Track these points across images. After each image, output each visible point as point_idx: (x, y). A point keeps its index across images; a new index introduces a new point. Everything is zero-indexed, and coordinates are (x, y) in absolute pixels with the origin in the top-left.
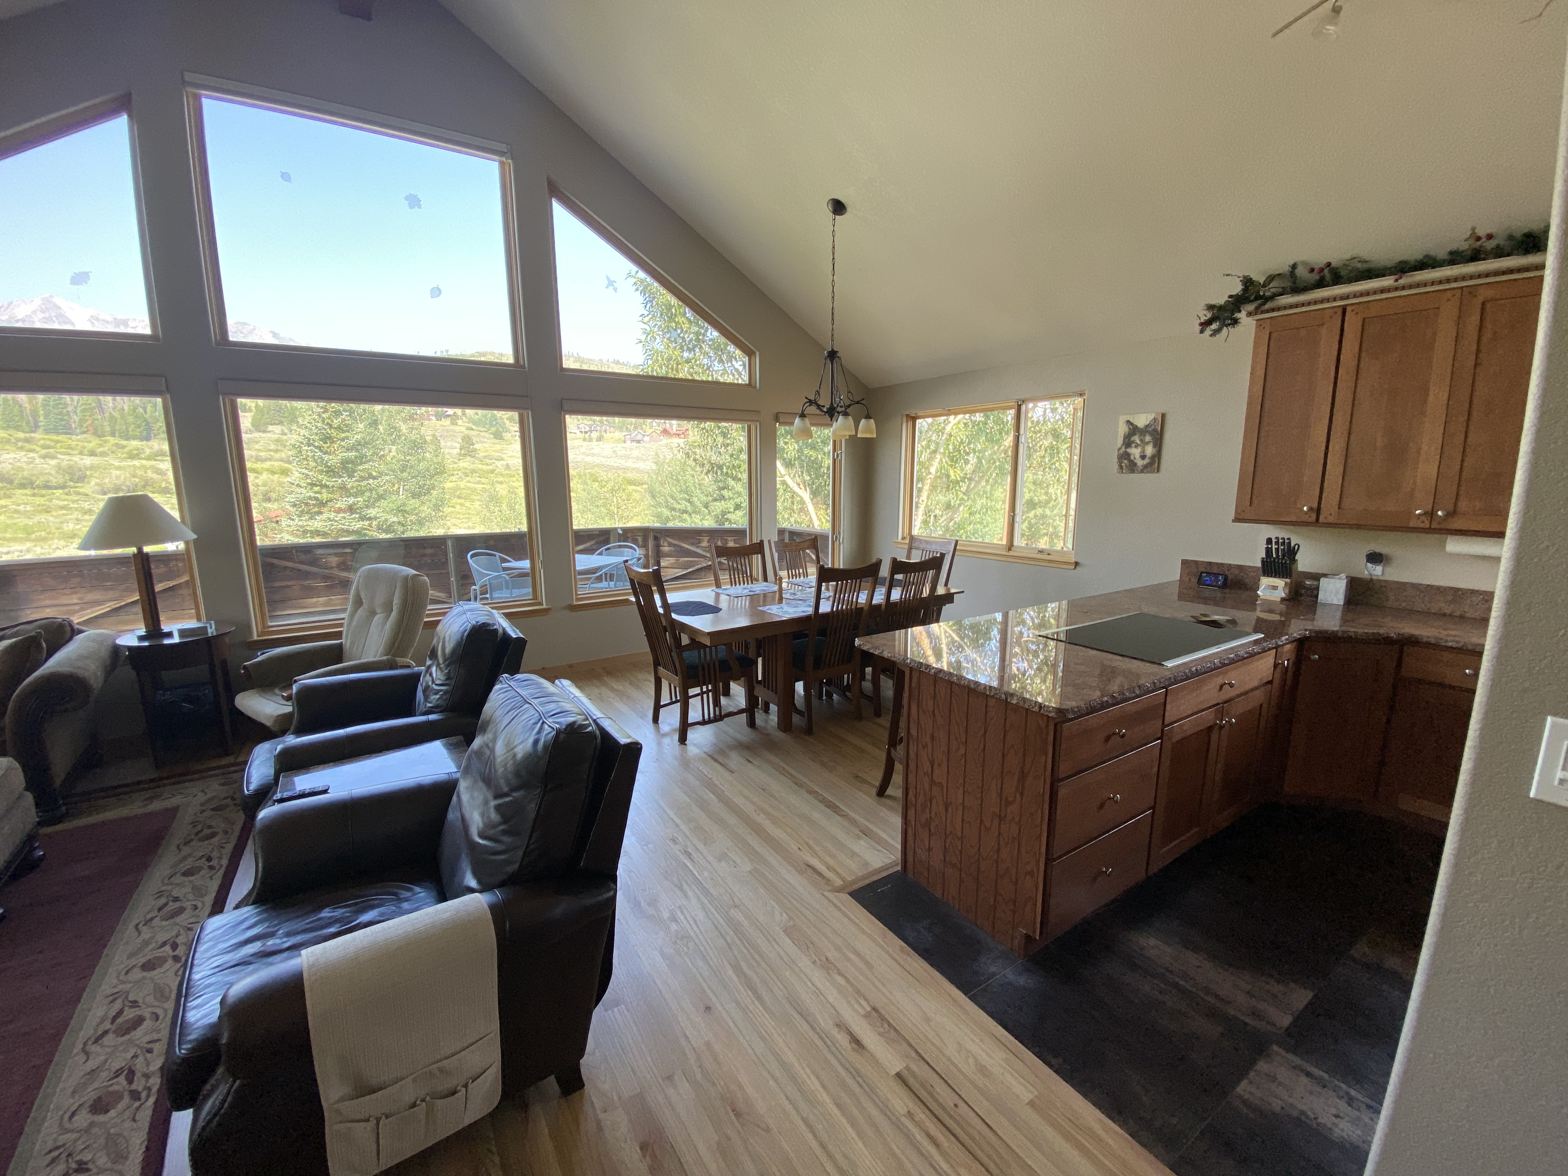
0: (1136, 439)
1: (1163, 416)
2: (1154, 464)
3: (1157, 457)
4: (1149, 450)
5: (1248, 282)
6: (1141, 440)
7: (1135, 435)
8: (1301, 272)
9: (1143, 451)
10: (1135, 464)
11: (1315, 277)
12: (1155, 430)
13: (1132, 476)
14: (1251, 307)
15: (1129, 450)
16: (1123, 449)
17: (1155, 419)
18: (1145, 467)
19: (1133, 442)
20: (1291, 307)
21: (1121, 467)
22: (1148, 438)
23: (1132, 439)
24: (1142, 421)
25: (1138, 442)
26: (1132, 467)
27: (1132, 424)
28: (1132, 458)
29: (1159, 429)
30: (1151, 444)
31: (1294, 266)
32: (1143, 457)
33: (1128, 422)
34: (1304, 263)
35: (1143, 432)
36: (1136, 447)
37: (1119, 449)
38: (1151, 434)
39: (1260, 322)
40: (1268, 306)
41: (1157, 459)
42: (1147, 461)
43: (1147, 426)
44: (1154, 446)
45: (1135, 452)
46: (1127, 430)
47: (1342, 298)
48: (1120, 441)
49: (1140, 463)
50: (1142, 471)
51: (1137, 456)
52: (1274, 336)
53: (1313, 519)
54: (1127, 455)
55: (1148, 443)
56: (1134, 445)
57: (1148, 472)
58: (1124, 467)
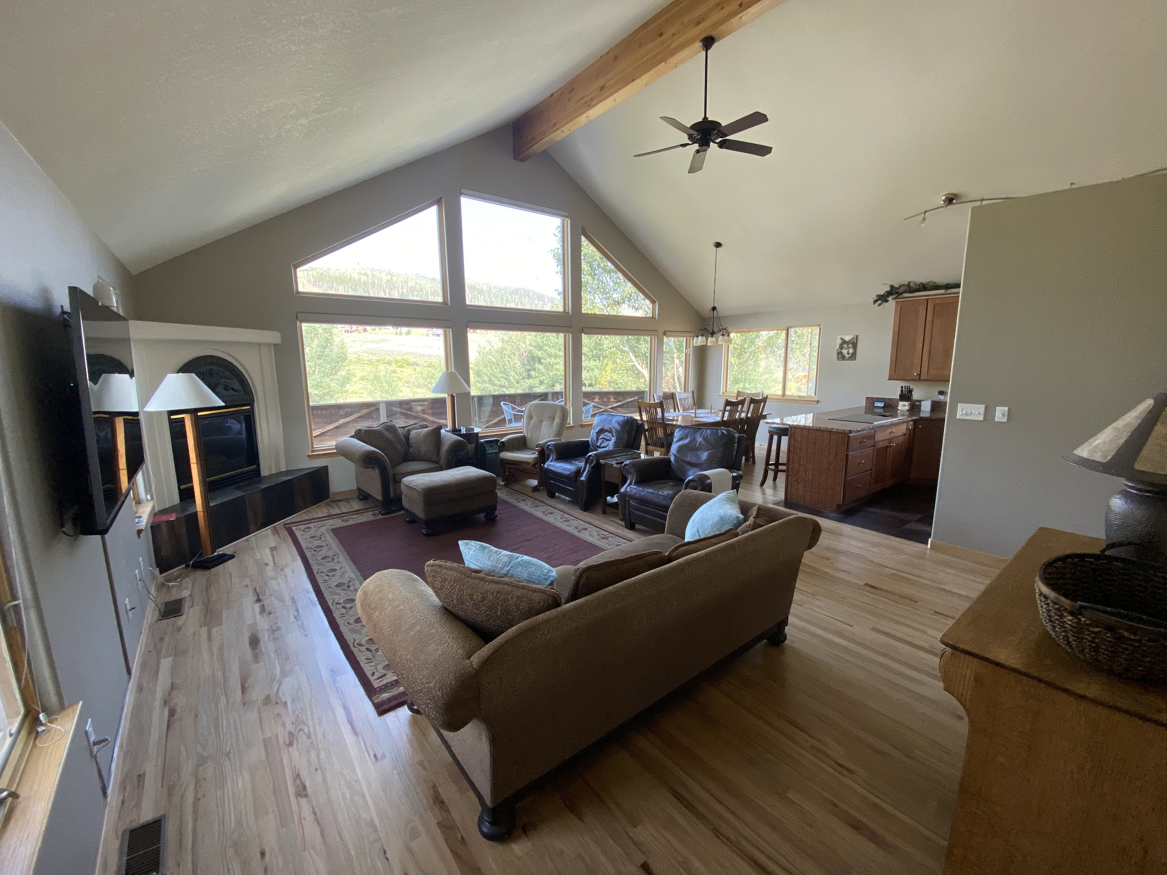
0: (845, 346)
1: (857, 336)
2: (853, 356)
3: (855, 353)
4: (851, 351)
5: (892, 287)
6: (847, 346)
7: (845, 344)
8: (912, 284)
9: (848, 351)
10: (845, 357)
11: (917, 287)
12: (853, 342)
13: (843, 362)
14: (894, 296)
15: (842, 351)
16: (839, 350)
17: (853, 338)
18: (849, 358)
20: (908, 297)
21: (838, 358)
22: (850, 346)
23: (843, 346)
24: (847, 338)
26: (843, 358)
28: (843, 354)
29: (855, 342)
31: (909, 283)
32: (848, 353)
33: (842, 339)
34: (913, 282)
35: (848, 343)
37: (837, 350)
38: (851, 344)
39: (897, 302)
40: (900, 296)
42: (850, 355)
43: (850, 340)
44: (853, 349)
45: (845, 352)
46: (841, 342)
47: (927, 296)
48: (838, 347)
49: (847, 356)
50: (848, 360)
52: (902, 308)
53: (918, 378)
54: (841, 353)
55: (850, 348)
56: (844, 348)
57: (851, 360)
58: (840, 358)
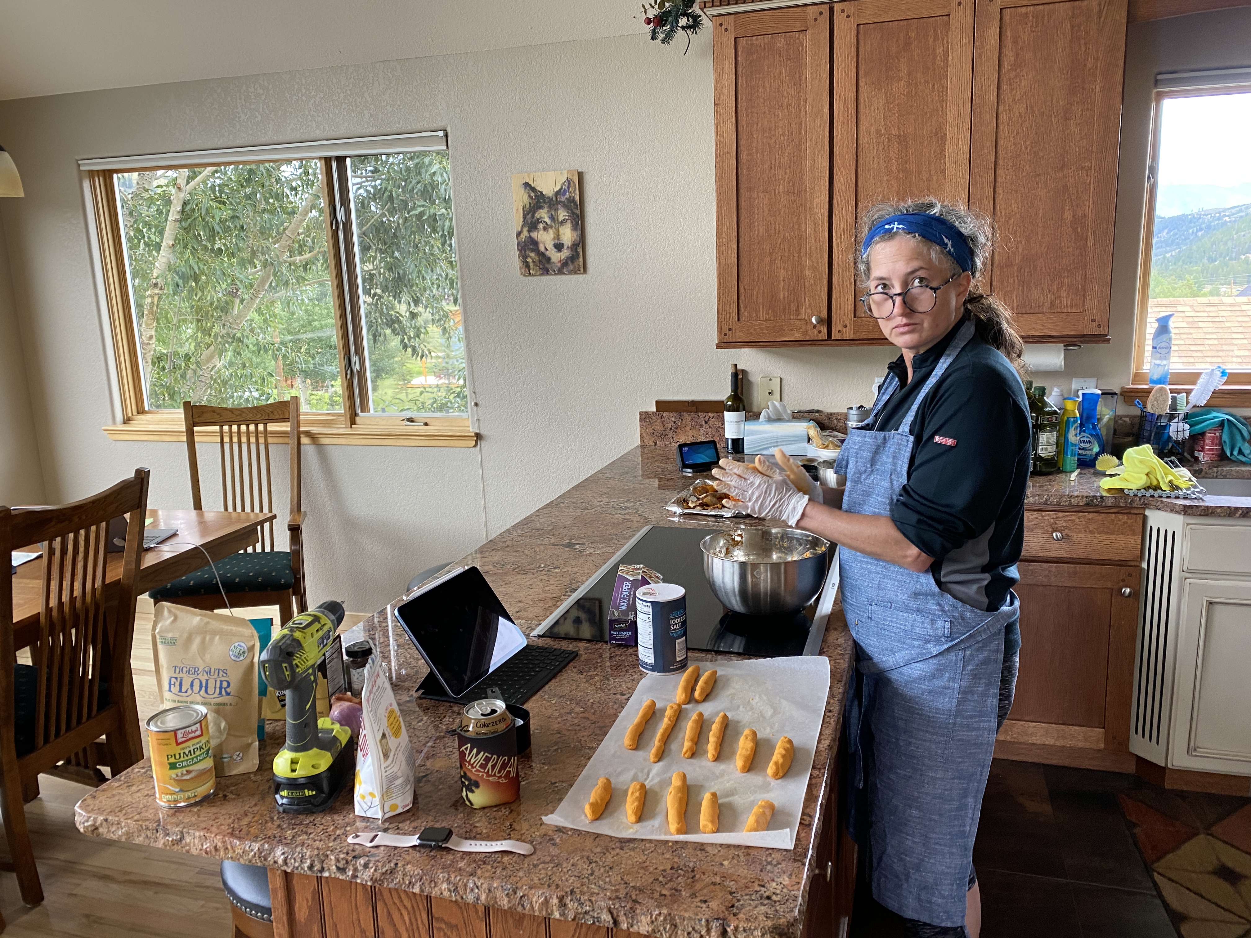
0: (543, 214)
1: (580, 175)
2: (576, 258)
3: (580, 246)
4: (568, 235)
6: (552, 218)
7: (541, 207)
9: (558, 237)
10: (549, 259)
12: (571, 200)
13: (545, 278)
15: (534, 235)
16: (525, 233)
17: (569, 181)
18: (565, 264)
19: (538, 221)
21: (527, 266)
22: (562, 214)
23: (537, 215)
24: (549, 185)
26: (544, 264)
27: (533, 189)
28: (542, 249)
29: (577, 198)
30: (569, 225)
32: (559, 247)
33: (527, 185)
35: (552, 203)
36: (545, 229)
37: (519, 234)
38: (566, 206)
39: (719, 20)
41: (580, 250)
42: (566, 253)
43: (557, 193)
44: (574, 228)
45: (545, 238)
46: (526, 200)
48: (516, 221)
49: (556, 257)
50: (560, 272)
51: (550, 246)
52: (742, 42)
53: (824, 335)
54: (533, 244)
55: (562, 223)
56: (541, 226)
57: (570, 273)
58: (531, 265)
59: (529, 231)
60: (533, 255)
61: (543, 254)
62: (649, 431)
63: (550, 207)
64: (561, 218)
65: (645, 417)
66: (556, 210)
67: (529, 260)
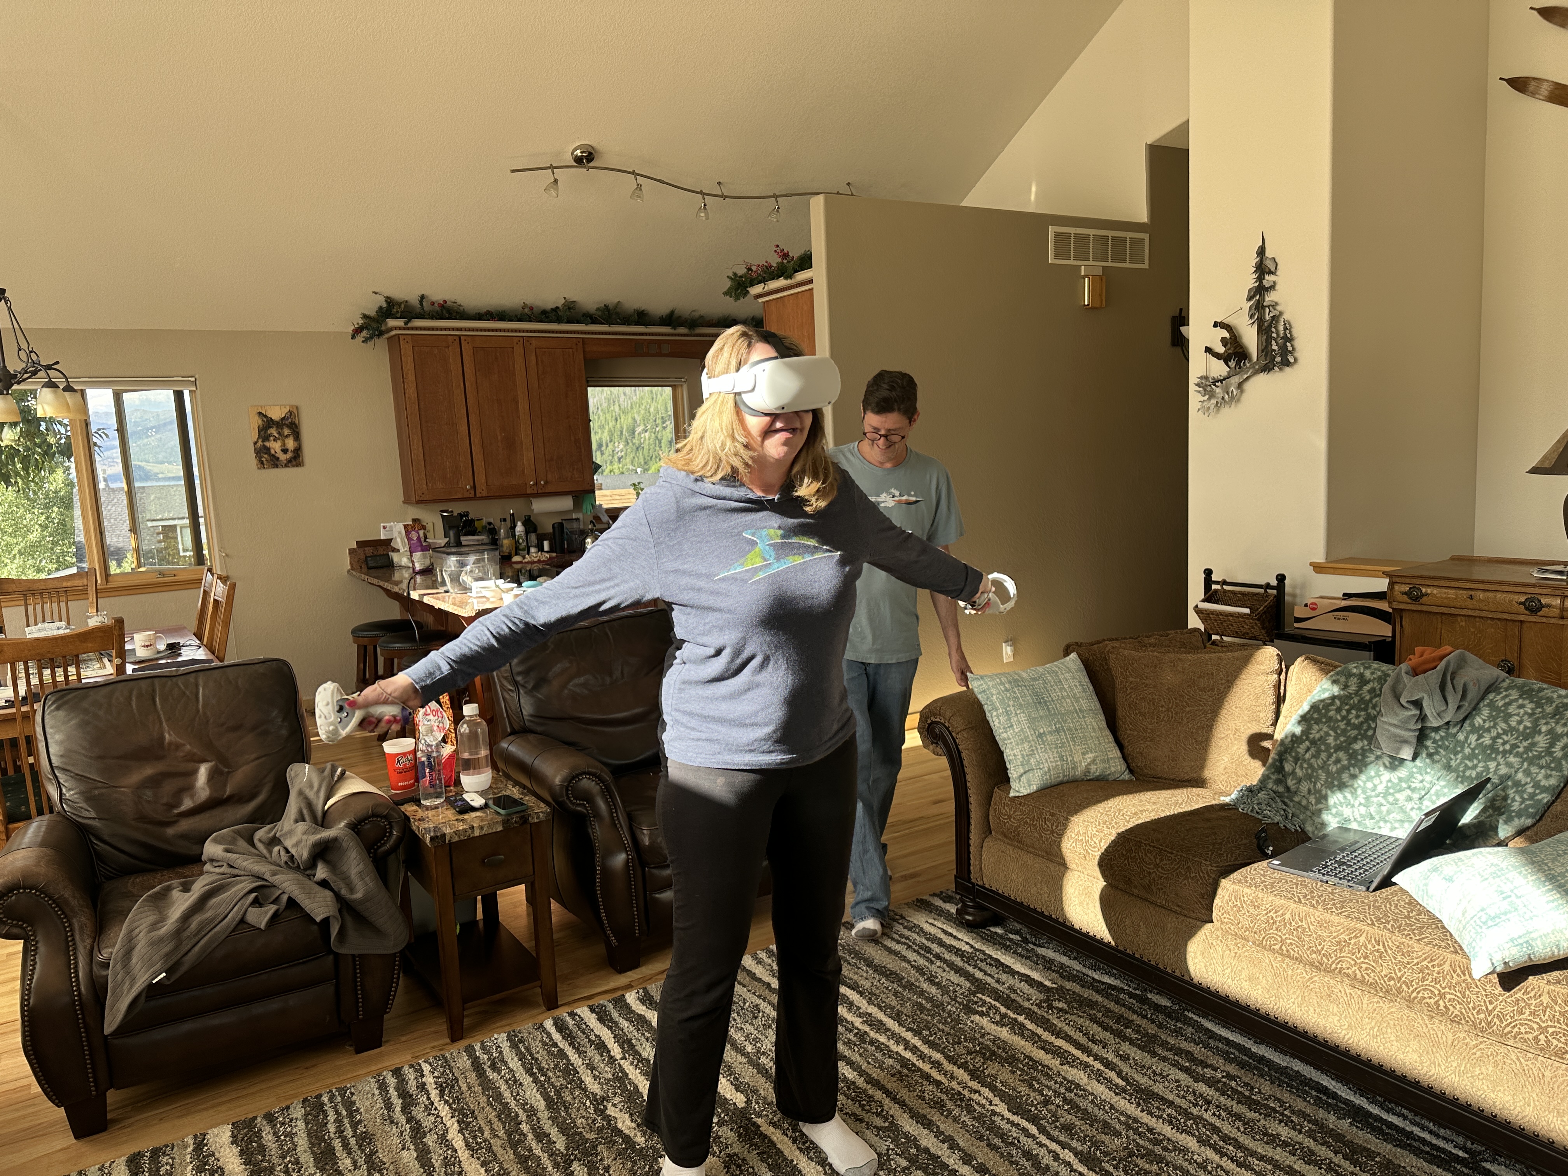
0: (273, 431)
2: (296, 459)
3: (298, 451)
4: (291, 444)
5: (388, 300)
6: (279, 433)
7: (271, 427)
8: (425, 302)
9: (284, 445)
10: (278, 459)
11: (436, 309)
12: (291, 424)
13: (275, 470)
15: (267, 444)
16: (260, 443)
17: (290, 412)
18: (289, 461)
19: (270, 435)
20: (425, 329)
21: (262, 463)
22: (286, 431)
23: (269, 432)
24: (276, 414)
25: (276, 434)
26: (275, 462)
27: (265, 416)
28: (273, 452)
29: (295, 422)
30: (290, 438)
31: (422, 297)
32: (285, 451)
33: (260, 413)
34: (428, 297)
35: (279, 424)
36: (274, 440)
37: (255, 443)
38: (288, 426)
41: (298, 453)
42: (289, 455)
43: (282, 419)
44: (294, 440)
45: (275, 446)
46: (260, 422)
47: (458, 329)
48: (253, 435)
49: (283, 457)
50: (286, 466)
51: (278, 450)
53: (472, 495)
54: (268, 449)
55: (287, 437)
56: (272, 438)
57: (293, 466)
58: (265, 462)
59: (263, 441)
60: (266, 456)
61: (273, 456)
62: (356, 560)
63: (277, 427)
64: (286, 434)
65: (352, 551)
66: (282, 429)
67: (263, 459)
